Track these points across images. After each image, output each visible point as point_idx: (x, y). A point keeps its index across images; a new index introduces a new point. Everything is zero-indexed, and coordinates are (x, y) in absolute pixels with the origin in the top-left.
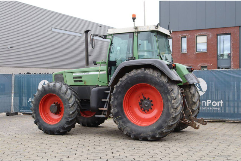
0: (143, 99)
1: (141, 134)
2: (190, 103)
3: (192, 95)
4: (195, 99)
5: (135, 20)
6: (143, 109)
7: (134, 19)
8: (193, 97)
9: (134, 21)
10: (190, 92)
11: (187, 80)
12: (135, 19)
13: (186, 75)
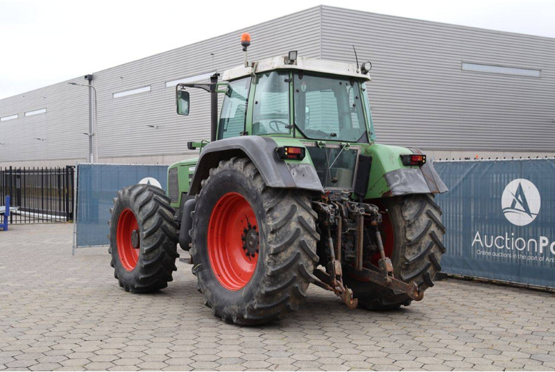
0: (247, 228)
1: (224, 307)
2: (402, 243)
3: (405, 223)
4: (412, 234)
5: (248, 48)
6: (246, 251)
7: (246, 45)
8: (408, 229)
9: (244, 50)
10: (403, 217)
11: (389, 185)
12: (249, 45)
13: (389, 173)
